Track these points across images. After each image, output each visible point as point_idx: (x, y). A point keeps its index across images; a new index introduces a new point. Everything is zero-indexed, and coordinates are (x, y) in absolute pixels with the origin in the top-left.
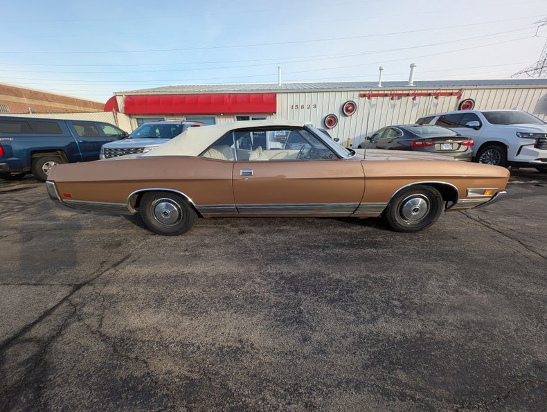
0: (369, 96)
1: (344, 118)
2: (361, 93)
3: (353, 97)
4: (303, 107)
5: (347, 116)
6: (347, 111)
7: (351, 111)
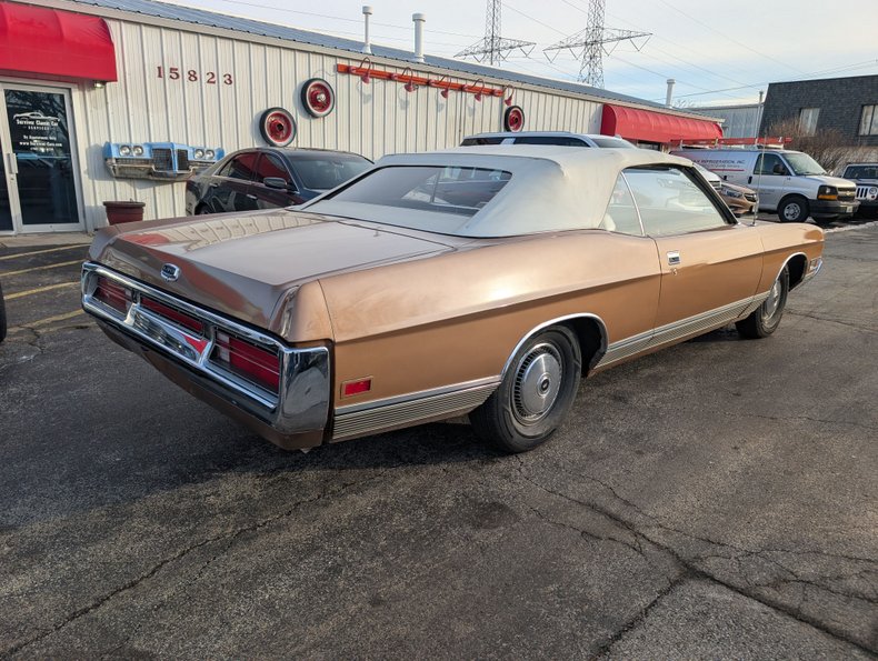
0: (365, 75)
1: (307, 121)
2: (340, 62)
3: (323, 69)
4: (193, 76)
5: (314, 116)
6: (315, 102)
7: (323, 106)
